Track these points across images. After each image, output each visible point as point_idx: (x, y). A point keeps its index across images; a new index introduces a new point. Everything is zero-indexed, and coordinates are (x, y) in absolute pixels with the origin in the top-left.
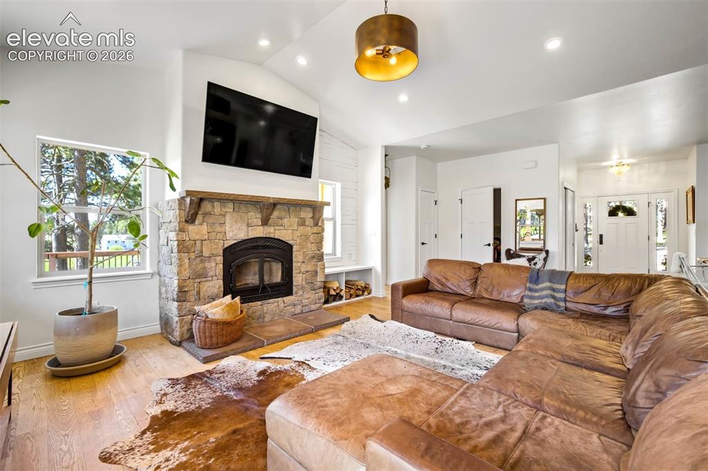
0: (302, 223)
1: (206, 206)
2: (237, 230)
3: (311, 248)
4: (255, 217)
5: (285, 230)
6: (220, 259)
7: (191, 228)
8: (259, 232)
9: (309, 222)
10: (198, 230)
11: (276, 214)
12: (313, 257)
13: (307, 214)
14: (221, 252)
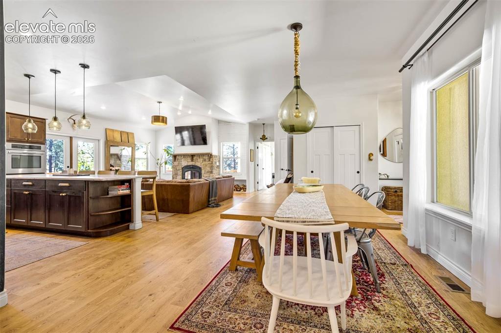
0: (205, 160)
1: (177, 157)
2: (185, 163)
3: (208, 169)
4: (189, 159)
5: (199, 163)
6: (181, 171)
7: (175, 163)
8: (191, 163)
9: (207, 160)
10: (176, 163)
11: (195, 158)
12: (208, 172)
13: (206, 157)
14: (181, 168)
